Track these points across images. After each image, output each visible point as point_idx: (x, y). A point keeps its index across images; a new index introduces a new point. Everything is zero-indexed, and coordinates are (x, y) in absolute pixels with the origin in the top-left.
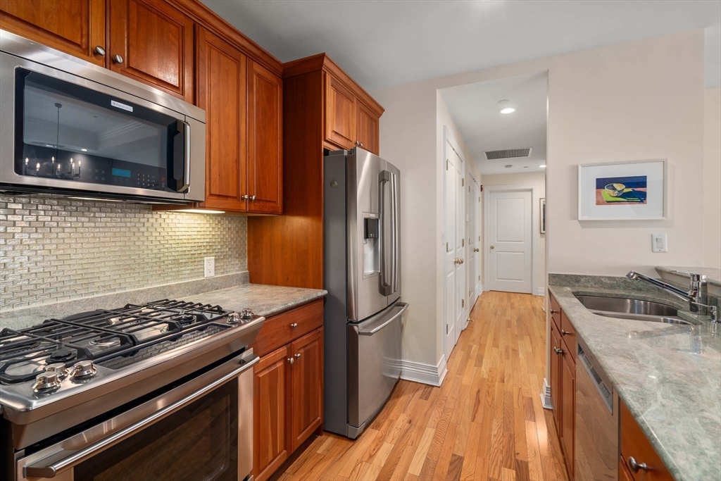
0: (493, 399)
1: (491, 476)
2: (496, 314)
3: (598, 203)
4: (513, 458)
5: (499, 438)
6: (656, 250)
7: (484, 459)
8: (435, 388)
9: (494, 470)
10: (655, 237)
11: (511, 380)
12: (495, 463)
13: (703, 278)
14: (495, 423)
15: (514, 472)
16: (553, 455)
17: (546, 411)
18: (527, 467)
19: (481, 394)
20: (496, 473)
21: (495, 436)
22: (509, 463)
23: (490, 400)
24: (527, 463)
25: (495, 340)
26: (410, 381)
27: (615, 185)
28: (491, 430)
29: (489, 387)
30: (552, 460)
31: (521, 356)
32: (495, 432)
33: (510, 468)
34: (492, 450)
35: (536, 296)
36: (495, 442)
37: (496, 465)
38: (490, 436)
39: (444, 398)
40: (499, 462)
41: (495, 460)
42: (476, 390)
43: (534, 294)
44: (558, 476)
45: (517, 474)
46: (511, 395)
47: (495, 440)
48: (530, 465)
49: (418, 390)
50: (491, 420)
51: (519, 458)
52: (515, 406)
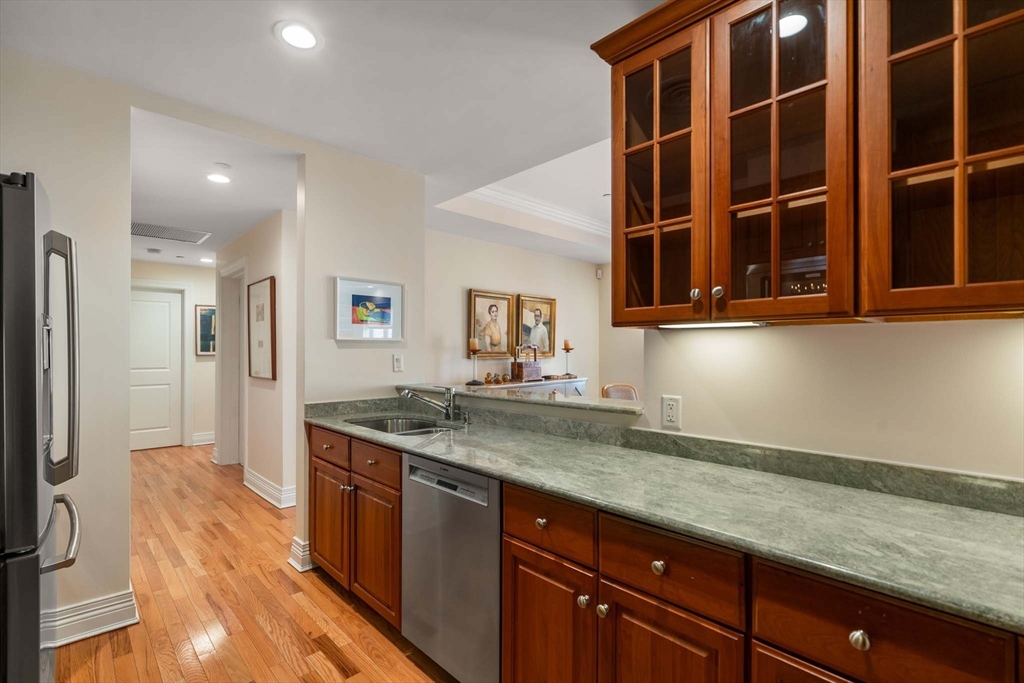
0: (236, 595)
1: (301, 675)
2: (147, 486)
3: (354, 322)
4: (308, 640)
5: (278, 632)
6: (396, 369)
7: (280, 664)
8: (129, 629)
9: (300, 667)
10: (396, 357)
11: (242, 561)
12: (294, 660)
13: (453, 390)
14: (260, 619)
15: (320, 653)
16: (342, 612)
17: (306, 574)
18: (328, 639)
19: (214, 597)
20: (304, 667)
21: (272, 632)
22: (309, 649)
23: (232, 597)
24: (325, 635)
25: (176, 522)
26: (68, 645)
27: (368, 304)
28: (261, 630)
29: (219, 583)
30: (345, 617)
31: (230, 528)
32: (269, 628)
33: (313, 652)
34: (281, 649)
35: (190, 448)
36: (278, 639)
37: (297, 660)
38: (266, 636)
39: (162, 633)
40: (298, 655)
41: (293, 656)
42: (202, 596)
43: (186, 444)
44: (359, 626)
45: (324, 653)
46: (255, 578)
47: (275, 636)
48: (330, 635)
49: (97, 648)
50: (253, 618)
51: (315, 636)
52: (269, 587)
